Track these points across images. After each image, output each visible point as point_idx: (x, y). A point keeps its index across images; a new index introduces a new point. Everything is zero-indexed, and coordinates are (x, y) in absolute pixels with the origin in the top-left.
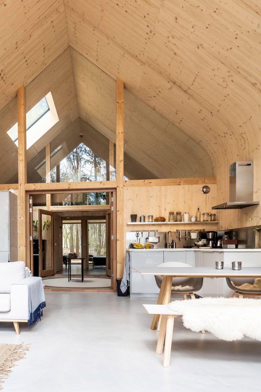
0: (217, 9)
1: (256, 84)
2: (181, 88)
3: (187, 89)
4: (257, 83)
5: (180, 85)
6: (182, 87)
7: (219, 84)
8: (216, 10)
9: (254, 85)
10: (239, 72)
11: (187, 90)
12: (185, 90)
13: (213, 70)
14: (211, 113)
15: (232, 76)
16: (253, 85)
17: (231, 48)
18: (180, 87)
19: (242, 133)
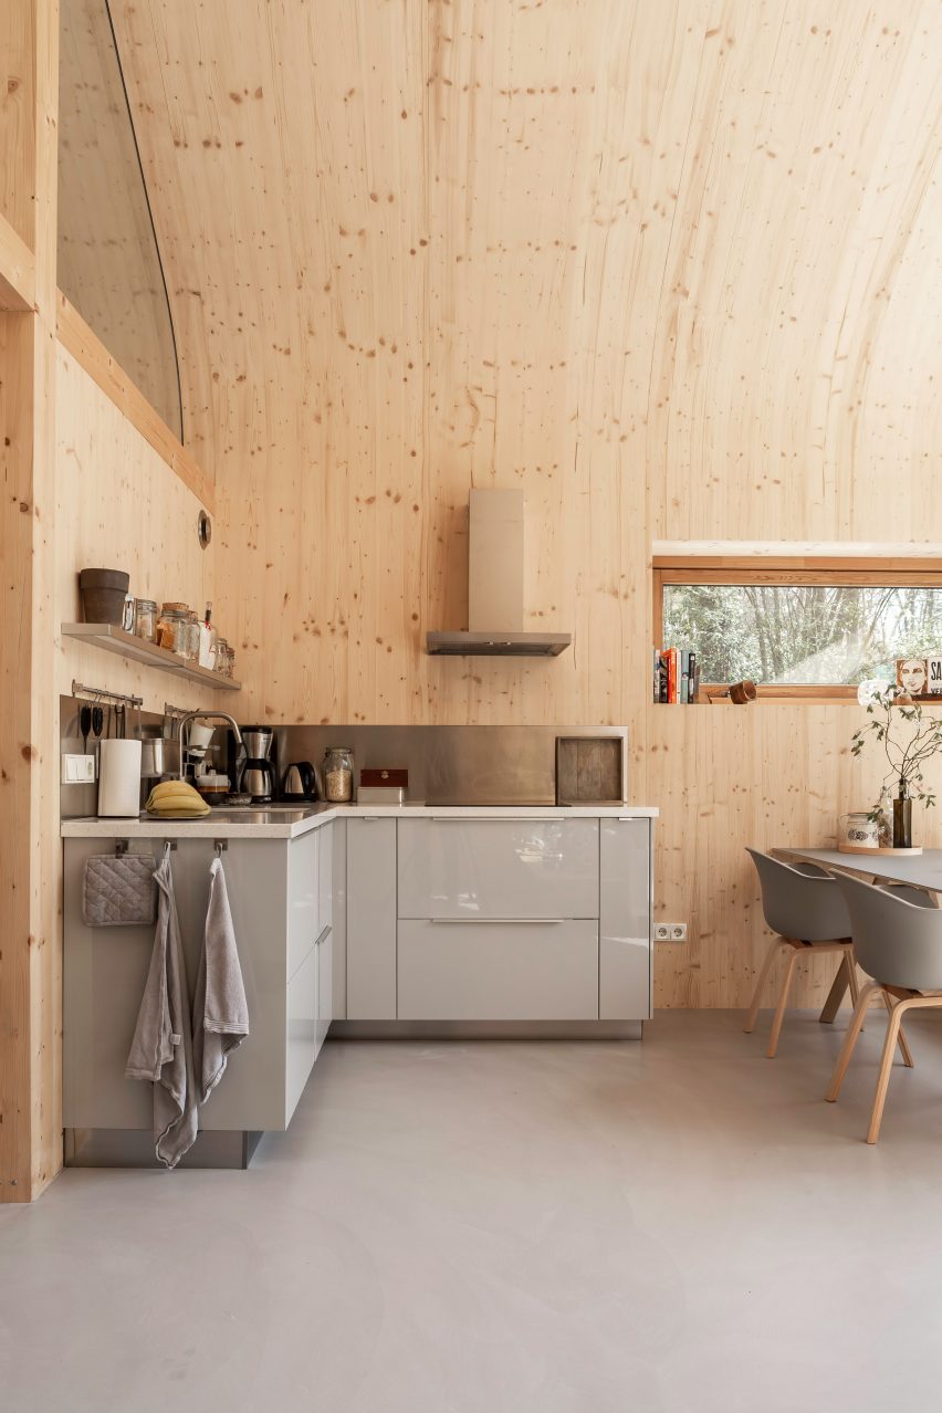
0: (897, 34)
1: (686, 294)
2: (437, 49)
3: (462, 79)
4: (692, 295)
5: (449, 34)
6: (447, 48)
7: (594, 192)
8: (892, 31)
9: (680, 290)
10: (695, 227)
11: (449, 83)
12: (446, 73)
13: (646, 142)
14: (423, 243)
15: (663, 214)
16: (675, 290)
17: (772, 155)
18: (440, 40)
19: (481, 390)
